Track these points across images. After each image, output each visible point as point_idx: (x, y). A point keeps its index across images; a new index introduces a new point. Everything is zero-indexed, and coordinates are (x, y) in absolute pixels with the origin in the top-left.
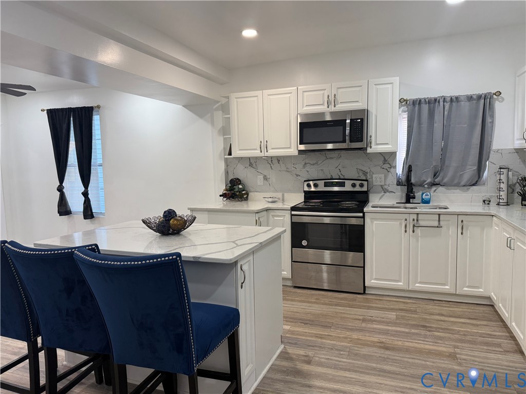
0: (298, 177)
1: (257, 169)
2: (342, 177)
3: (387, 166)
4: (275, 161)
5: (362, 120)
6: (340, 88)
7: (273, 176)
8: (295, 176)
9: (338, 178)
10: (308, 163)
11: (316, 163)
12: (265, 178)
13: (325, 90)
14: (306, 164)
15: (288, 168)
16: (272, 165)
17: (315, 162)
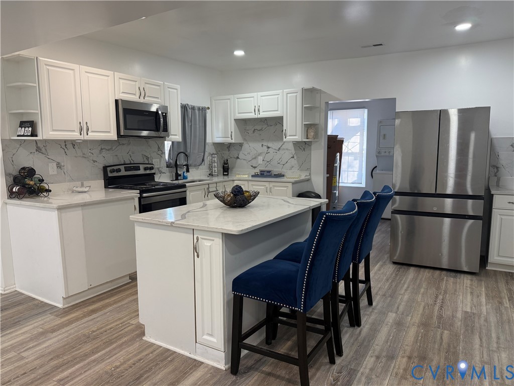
0: (95, 163)
1: (47, 155)
2: (132, 162)
3: (160, 152)
4: (70, 146)
5: (166, 114)
6: (148, 83)
7: (68, 164)
8: (92, 162)
9: (129, 163)
10: (104, 149)
11: (111, 149)
12: (59, 166)
13: (136, 81)
14: (102, 149)
15: (84, 154)
16: (66, 150)
17: (110, 147)
